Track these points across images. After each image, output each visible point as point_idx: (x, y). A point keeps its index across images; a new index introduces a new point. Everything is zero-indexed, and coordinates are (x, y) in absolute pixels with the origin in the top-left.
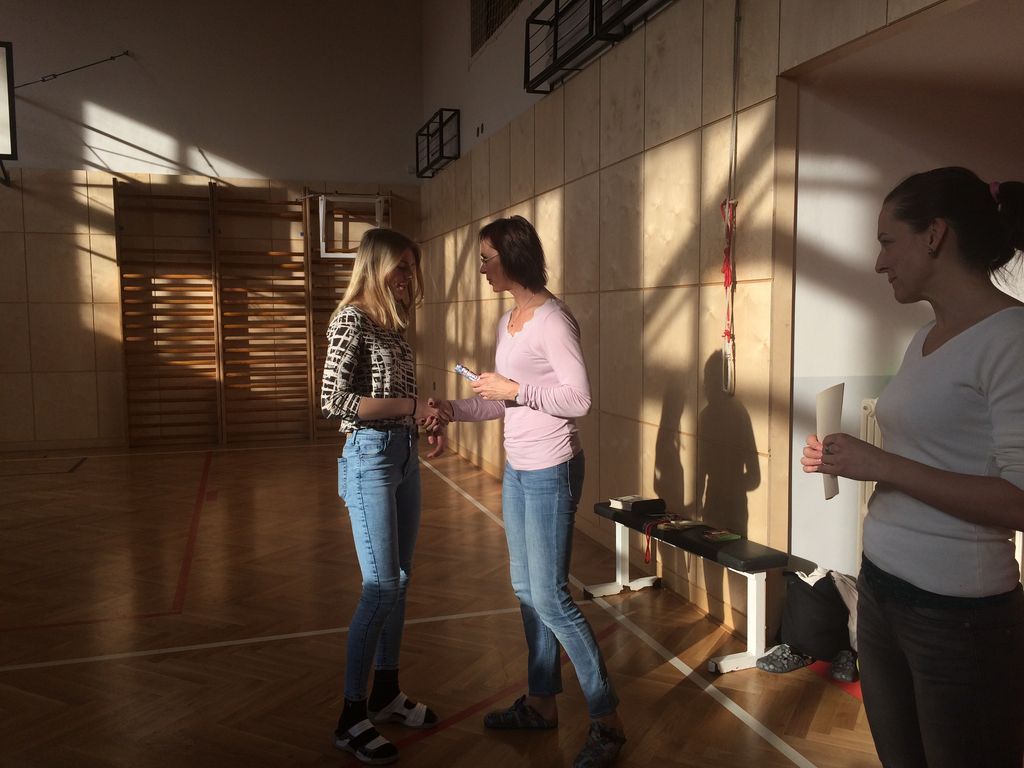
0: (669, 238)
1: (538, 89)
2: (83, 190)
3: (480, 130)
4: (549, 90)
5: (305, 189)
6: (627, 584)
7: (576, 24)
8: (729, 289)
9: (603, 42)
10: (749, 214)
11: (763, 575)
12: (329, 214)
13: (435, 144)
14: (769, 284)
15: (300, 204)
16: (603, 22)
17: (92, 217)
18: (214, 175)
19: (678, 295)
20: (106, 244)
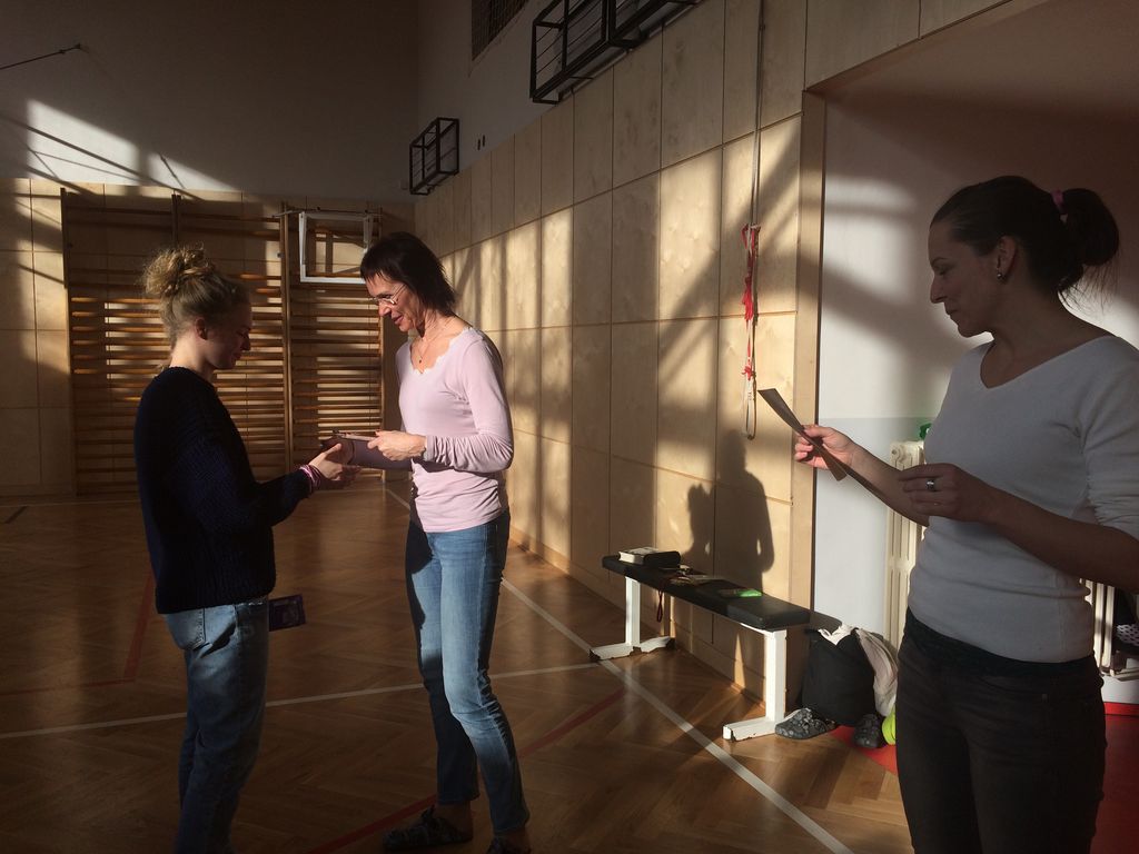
0: (686, 266)
1: (545, 98)
2: (26, 201)
3: (482, 143)
4: (557, 99)
5: (283, 204)
6: (638, 645)
7: (588, 28)
8: (751, 322)
9: (616, 49)
10: (772, 241)
11: (784, 633)
12: (310, 233)
13: (430, 157)
14: (793, 317)
15: (277, 221)
16: (617, 26)
17: (36, 232)
18: (179, 187)
19: (696, 327)
20: (53, 263)
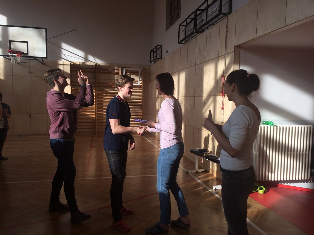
1: (182, 43)
2: (61, 66)
3: (167, 52)
5: (120, 66)
6: (198, 170)
7: (191, 27)
8: (223, 97)
9: (197, 33)
13: (155, 55)
15: (118, 70)
16: (197, 28)
18: (96, 62)
